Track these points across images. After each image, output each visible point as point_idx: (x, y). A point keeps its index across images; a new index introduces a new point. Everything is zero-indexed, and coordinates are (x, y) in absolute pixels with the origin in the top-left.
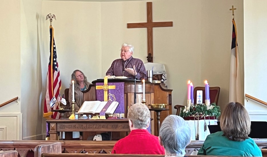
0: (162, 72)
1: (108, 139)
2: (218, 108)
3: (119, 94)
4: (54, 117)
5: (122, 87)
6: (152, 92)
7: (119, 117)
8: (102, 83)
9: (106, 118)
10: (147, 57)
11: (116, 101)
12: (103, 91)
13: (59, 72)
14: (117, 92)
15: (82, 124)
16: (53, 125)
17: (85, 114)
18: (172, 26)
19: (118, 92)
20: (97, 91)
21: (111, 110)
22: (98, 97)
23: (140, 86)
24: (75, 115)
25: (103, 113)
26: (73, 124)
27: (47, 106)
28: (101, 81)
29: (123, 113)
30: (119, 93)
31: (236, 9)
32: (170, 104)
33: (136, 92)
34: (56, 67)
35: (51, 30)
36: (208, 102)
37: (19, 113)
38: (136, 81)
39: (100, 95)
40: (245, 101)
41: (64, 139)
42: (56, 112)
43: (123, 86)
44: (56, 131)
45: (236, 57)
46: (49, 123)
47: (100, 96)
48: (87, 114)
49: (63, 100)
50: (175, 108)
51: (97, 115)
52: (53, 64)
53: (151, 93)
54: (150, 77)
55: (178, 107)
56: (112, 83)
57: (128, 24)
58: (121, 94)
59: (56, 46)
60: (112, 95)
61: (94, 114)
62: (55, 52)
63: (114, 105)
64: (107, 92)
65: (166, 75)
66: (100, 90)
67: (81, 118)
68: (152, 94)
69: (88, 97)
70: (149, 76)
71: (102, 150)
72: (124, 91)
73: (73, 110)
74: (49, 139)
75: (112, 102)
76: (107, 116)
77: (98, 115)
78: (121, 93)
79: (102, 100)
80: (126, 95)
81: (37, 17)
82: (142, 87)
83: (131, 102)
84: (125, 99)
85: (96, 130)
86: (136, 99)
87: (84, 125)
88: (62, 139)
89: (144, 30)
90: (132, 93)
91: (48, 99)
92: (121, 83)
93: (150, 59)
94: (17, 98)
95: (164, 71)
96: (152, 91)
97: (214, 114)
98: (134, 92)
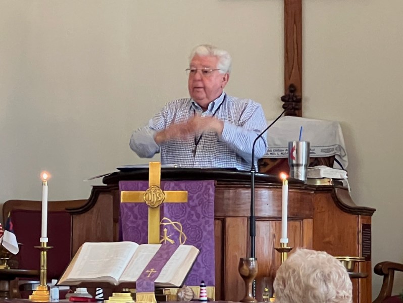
0: (333, 150)
3: (197, 221)
5: (209, 196)
6: (308, 217)
7: (198, 298)
8: (140, 183)
10: (283, 99)
11: (186, 244)
12: (142, 209)
14: (190, 215)
17: (84, 284)
19: (193, 212)
20: (124, 210)
22: (124, 227)
24: (49, 288)
25: (148, 284)
29: (210, 284)
30: (198, 216)
33: (256, 215)
38: (257, 178)
39: (133, 222)
43: (212, 192)
47: (130, 225)
48: (91, 286)
49: (8, 236)
50: (378, 271)
51: (127, 290)
53: (302, 219)
54: (298, 165)
55: (389, 269)
56: (172, 184)
58: (204, 220)
60: (173, 223)
61: (115, 284)
64: (158, 213)
65: (345, 158)
66: (131, 206)
68: (308, 224)
70: (294, 162)
72: (215, 211)
73: (42, 270)
75: (177, 245)
76: (159, 291)
77: (129, 288)
78: (203, 218)
79: (142, 239)
80: (220, 222)
82: (280, 198)
83: (238, 246)
84: (215, 236)
90: (239, 219)
92: (205, 183)
93: (292, 104)
95: (340, 147)
96: (307, 212)
98: (249, 215)
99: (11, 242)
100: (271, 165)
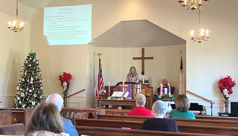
1: (125, 109)
2: (174, 96)
4: (100, 98)
6: (144, 88)
7: (129, 99)
8: (122, 84)
9: (124, 99)
12: (122, 87)
13: (103, 79)
14: (128, 88)
15: (113, 102)
16: (100, 102)
17: (114, 97)
18: (153, 59)
20: (120, 87)
21: (126, 96)
22: (120, 90)
23: (138, 85)
24: (110, 98)
25: (122, 97)
26: (109, 102)
27: (97, 93)
28: (122, 83)
29: (131, 97)
31: (182, 52)
32: (152, 94)
34: (102, 76)
35: (100, 60)
36: (170, 93)
37: (85, 96)
40: (187, 93)
41: (105, 108)
42: (101, 96)
43: (131, 85)
44: (101, 104)
45: (182, 73)
46: (98, 101)
48: (115, 97)
51: (120, 98)
52: (100, 75)
54: (143, 82)
56: (126, 84)
57: (133, 58)
59: (102, 67)
60: (126, 89)
61: (118, 97)
62: (101, 70)
63: (127, 93)
64: (124, 88)
65: (150, 81)
66: (121, 87)
67: (112, 99)
68: (144, 89)
69: (115, 90)
71: (122, 113)
72: (132, 87)
73: (109, 95)
74: (98, 108)
75: (127, 92)
76: (124, 98)
78: (130, 88)
79: (122, 91)
80: (132, 89)
81: (94, 54)
82: (140, 86)
83: (135, 92)
84: (132, 91)
85: (119, 104)
86: (137, 91)
87: (114, 102)
88: (104, 108)
89: (141, 61)
91: (98, 90)
93: (143, 73)
94: (85, 90)
95: (149, 79)
97: (172, 99)
98: (136, 88)
99: (105, 91)
100: (140, 81)
